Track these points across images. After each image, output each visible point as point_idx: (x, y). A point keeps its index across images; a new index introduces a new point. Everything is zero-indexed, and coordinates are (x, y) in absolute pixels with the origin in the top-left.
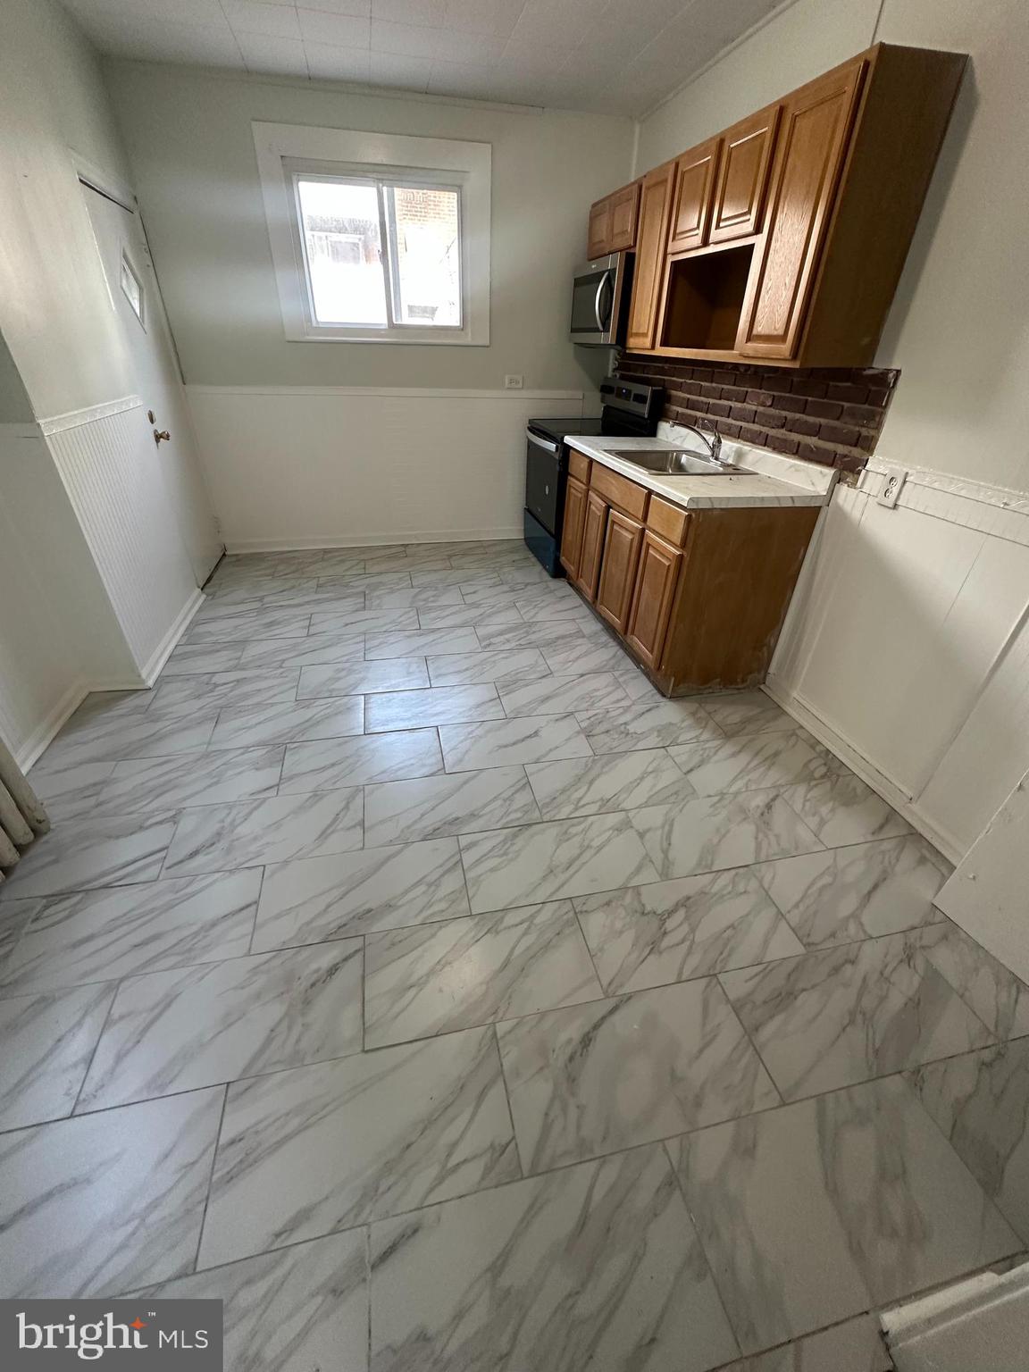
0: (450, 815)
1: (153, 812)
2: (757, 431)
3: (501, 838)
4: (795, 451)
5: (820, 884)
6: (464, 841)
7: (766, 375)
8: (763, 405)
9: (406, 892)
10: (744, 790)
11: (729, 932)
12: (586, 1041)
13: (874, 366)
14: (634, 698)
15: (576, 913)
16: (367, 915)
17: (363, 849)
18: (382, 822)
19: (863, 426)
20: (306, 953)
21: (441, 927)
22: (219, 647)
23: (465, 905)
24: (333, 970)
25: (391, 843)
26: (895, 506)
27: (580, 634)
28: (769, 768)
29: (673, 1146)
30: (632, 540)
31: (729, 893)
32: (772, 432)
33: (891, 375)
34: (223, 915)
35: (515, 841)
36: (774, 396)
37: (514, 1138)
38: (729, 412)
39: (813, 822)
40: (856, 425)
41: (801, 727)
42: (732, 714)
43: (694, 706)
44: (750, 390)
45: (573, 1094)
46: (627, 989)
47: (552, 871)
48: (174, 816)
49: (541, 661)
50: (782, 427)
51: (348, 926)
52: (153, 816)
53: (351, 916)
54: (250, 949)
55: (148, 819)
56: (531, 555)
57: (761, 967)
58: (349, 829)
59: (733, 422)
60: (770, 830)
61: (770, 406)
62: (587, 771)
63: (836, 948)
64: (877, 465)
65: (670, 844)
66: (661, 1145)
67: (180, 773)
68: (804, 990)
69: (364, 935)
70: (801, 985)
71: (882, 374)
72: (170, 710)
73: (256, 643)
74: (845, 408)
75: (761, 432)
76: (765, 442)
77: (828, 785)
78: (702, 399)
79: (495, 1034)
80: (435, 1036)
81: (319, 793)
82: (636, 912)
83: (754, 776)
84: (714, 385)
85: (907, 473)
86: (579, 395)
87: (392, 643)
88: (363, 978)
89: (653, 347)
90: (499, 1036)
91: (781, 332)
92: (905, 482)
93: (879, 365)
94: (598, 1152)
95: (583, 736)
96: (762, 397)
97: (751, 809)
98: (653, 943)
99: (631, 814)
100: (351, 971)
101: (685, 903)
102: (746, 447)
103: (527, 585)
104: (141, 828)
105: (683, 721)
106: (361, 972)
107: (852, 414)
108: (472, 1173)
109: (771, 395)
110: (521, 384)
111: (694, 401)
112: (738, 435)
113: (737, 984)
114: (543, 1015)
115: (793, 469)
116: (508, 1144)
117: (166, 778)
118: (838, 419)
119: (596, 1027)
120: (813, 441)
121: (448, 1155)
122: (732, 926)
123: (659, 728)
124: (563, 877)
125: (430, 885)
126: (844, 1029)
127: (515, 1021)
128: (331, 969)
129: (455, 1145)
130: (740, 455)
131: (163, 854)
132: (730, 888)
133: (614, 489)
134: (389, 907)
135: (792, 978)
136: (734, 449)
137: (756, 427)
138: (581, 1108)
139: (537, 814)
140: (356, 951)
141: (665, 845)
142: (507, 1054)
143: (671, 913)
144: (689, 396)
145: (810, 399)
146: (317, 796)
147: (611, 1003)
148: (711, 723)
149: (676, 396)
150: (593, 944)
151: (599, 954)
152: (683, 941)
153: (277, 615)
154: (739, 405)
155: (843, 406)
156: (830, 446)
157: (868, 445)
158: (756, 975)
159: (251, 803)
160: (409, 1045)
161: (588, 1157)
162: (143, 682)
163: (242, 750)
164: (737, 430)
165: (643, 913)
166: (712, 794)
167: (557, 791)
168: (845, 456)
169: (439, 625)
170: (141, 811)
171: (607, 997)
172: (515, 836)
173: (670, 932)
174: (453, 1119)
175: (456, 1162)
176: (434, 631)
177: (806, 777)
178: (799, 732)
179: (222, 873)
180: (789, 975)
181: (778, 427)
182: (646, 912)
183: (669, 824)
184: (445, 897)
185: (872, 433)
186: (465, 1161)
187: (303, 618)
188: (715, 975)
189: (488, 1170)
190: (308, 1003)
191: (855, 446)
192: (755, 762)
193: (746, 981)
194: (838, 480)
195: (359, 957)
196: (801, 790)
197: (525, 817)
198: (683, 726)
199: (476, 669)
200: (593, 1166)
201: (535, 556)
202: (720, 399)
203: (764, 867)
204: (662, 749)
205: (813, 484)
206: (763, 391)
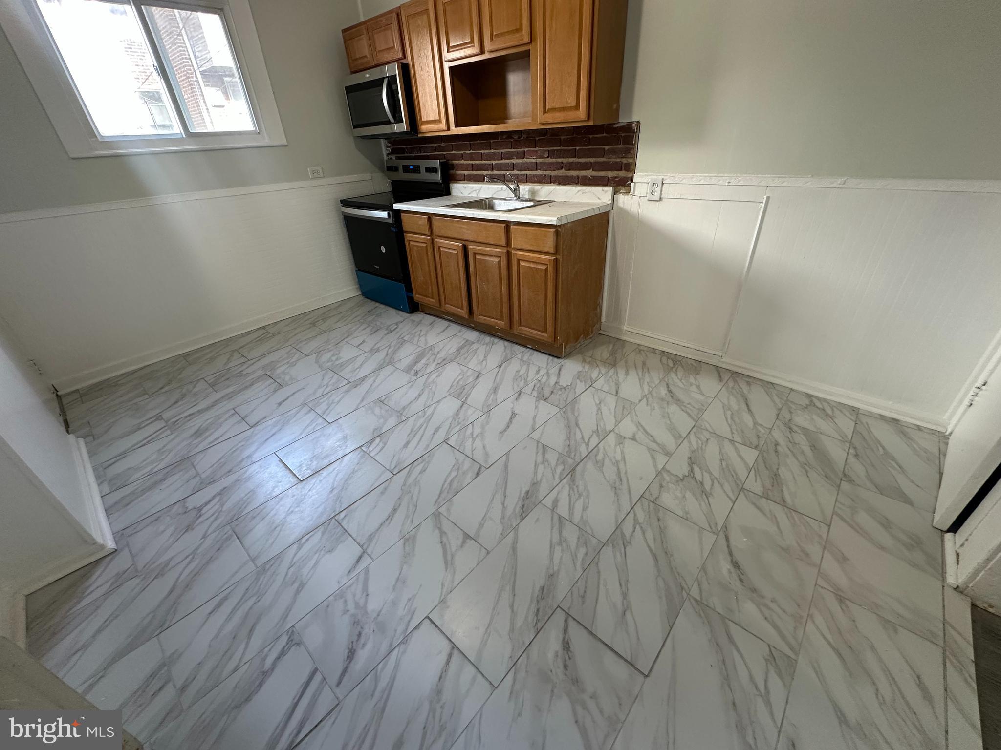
0: (520, 493)
1: (262, 651)
2: (542, 175)
3: (567, 487)
4: (577, 182)
5: (729, 417)
6: (548, 502)
7: (537, 139)
8: (541, 157)
9: (551, 559)
10: (651, 389)
11: (724, 464)
12: (736, 565)
13: (620, 121)
14: (545, 367)
15: (653, 502)
16: (544, 593)
17: (488, 553)
18: (481, 526)
19: (623, 157)
20: (535, 649)
21: (597, 564)
22: (160, 477)
23: (594, 541)
24: (566, 645)
25: (503, 536)
26: (661, 199)
27: (468, 343)
28: (649, 372)
29: (821, 582)
30: (499, 262)
31: (702, 444)
32: (553, 173)
33: (634, 125)
34: (437, 679)
35: (577, 484)
36: (549, 151)
37: (769, 646)
38: (513, 167)
39: (694, 388)
40: (618, 158)
41: (639, 345)
42: (603, 352)
43: (580, 357)
44: (526, 150)
45: (763, 597)
46: (720, 524)
47: (615, 488)
48: (290, 640)
49: (465, 369)
50: (562, 169)
51: (541, 610)
52: (267, 656)
53: (535, 602)
54: (491, 683)
55: (264, 659)
56: (377, 304)
57: (753, 471)
58: (462, 546)
59: (519, 173)
60: (683, 403)
61: (548, 157)
62: (568, 420)
63: (766, 442)
64: (641, 179)
65: (652, 436)
66: (817, 587)
67: (250, 603)
68: (778, 469)
69: (559, 606)
70: (775, 470)
71: (627, 125)
72: (165, 558)
73: (201, 456)
74: (606, 149)
75: (545, 175)
76: (551, 180)
77: (680, 368)
78: (484, 162)
79: (695, 600)
80: (671, 628)
81: (407, 536)
82: (678, 481)
83: (647, 379)
84: (493, 151)
85: (663, 179)
86: (368, 176)
87: (339, 402)
88: (591, 633)
89: (449, 129)
90: (699, 598)
91: (574, 104)
92: (663, 184)
93: (623, 120)
94: (805, 615)
95: (542, 402)
96: (539, 152)
97: (664, 397)
98: (703, 492)
99: (617, 430)
100: (577, 636)
101: (691, 462)
102: (537, 187)
103: (397, 324)
104: (266, 674)
105: (584, 367)
106: (585, 631)
107: (613, 152)
108: (775, 683)
109: (546, 151)
110: (321, 174)
111: (478, 165)
112: (527, 180)
113: (754, 485)
114: (704, 569)
115: (580, 193)
116: (771, 651)
117: (240, 614)
118: (603, 157)
119: (731, 554)
120: (589, 173)
121: (756, 687)
122: (721, 460)
123: (576, 376)
124: (625, 486)
125: (560, 544)
126: (808, 476)
127: (696, 582)
128: (564, 646)
129: (751, 678)
130: (533, 192)
131: (318, 678)
132: (700, 443)
133: (465, 231)
134: (552, 576)
135: (768, 467)
136: (527, 190)
137: (539, 172)
138: (773, 600)
139: (570, 461)
140: (566, 621)
141: (651, 438)
142: (714, 604)
143: (692, 470)
144: (471, 162)
145: (578, 148)
146: (409, 540)
147: (722, 535)
148: (598, 363)
149: (458, 164)
150: (681, 513)
151: (688, 515)
152: (713, 482)
153: (197, 423)
154: (520, 161)
155: (604, 149)
156: (602, 174)
157: (630, 168)
158: (756, 476)
159: (357, 579)
160: (664, 648)
161: (804, 620)
162: (102, 547)
163: (295, 546)
164: (525, 178)
165: (681, 480)
166: (640, 399)
167: (565, 441)
168: (616, 177)
169: (362, 374)
170: (245, 659)
171: (717, 535)
172: (573, 481)
173: (703, 480)
174: (734, 666)
175: (763, 686)
176: (363, 379)
177: (668, 370)
178: (641, 348)
179: (397, 650)
180: (766, 467)
181: (558, 169)
182: (682, 478)
183: (639, 425)
184: (577, 544)
185: (630, 160)
186: (766, 681)
187: (228, 415)
188: (742, 488)
189: (780, 674)
190: (577, 682)
191: (621, 170)
192: (640, 373)
193: (756, 481)
194: (615, 193)
195: (571, 622)
196: (673, 375)
197: (566, 467)
198: (586, 370)
199: (426, 392)
200: (810, 623)
201: (382, 303)
202: (502, 160)
203: (700, 421)
204: (591, 388)
205: (599, 199)
206: (537, 149)
